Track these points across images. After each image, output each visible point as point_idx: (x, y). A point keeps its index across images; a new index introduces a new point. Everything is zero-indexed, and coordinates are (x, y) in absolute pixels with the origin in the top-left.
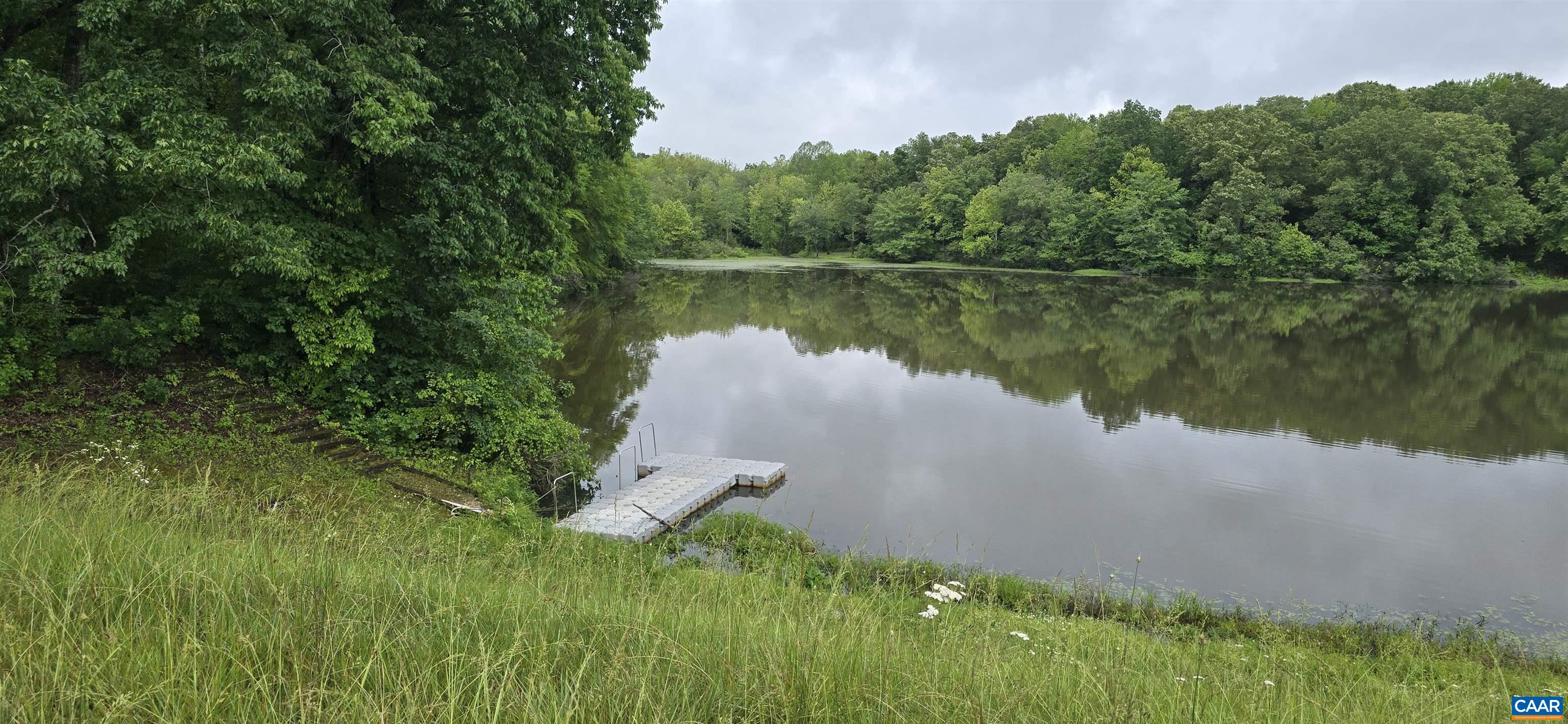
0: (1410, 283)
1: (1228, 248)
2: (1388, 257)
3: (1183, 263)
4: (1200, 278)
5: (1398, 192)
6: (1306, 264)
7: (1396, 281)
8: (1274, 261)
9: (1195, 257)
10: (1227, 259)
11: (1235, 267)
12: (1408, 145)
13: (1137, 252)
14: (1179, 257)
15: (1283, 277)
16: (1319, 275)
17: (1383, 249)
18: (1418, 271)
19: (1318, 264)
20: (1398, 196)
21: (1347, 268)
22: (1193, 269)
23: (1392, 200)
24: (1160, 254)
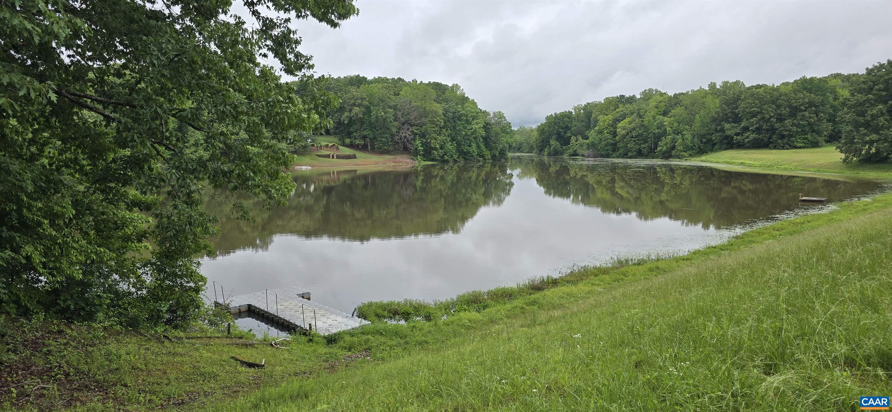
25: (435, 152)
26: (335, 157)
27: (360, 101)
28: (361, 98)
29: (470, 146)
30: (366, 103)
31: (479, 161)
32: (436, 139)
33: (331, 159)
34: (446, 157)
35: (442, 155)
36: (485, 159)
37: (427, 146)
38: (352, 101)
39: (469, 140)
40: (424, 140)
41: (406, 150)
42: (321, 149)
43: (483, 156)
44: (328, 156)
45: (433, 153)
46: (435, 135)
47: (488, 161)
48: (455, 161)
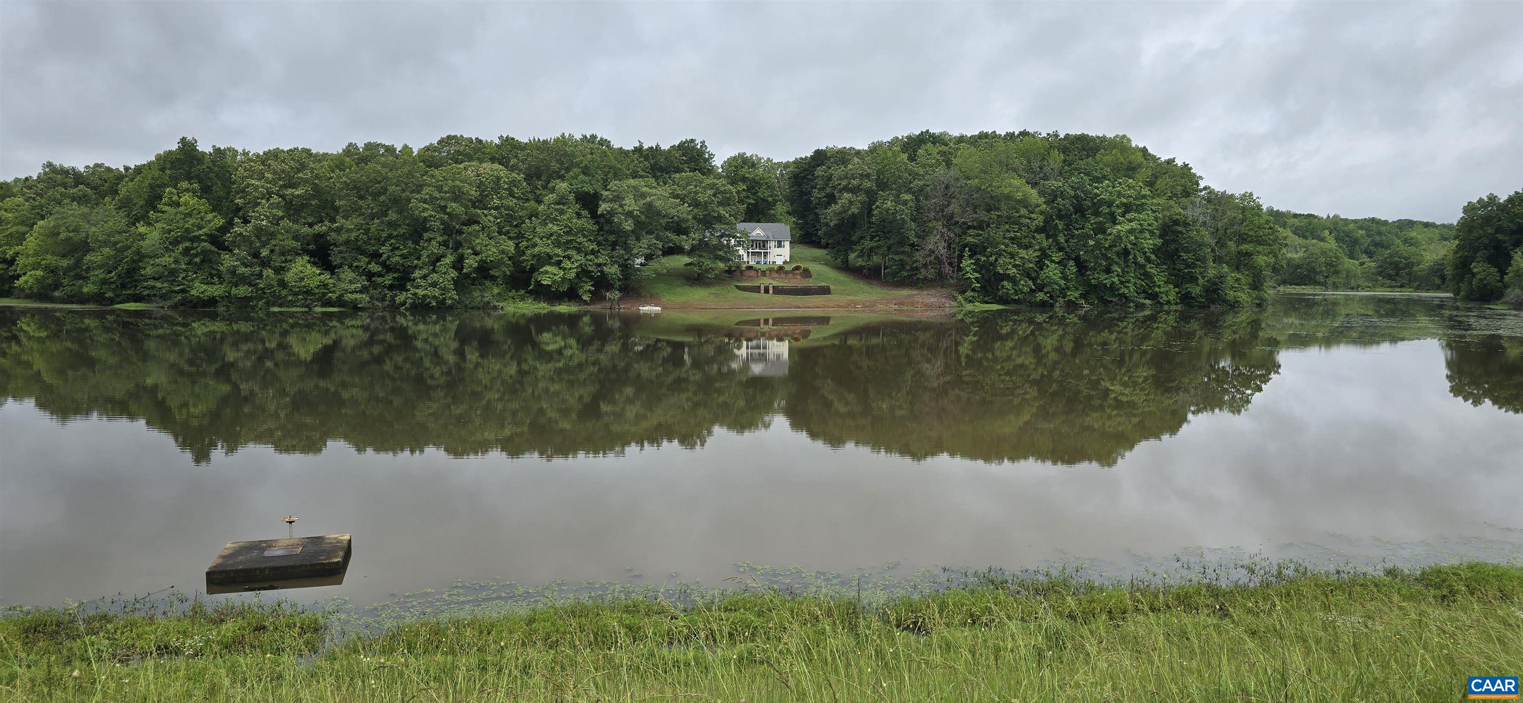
0: (406, 309)
1: (243, 280)
2: (391, 287)
3: (202, 295)
4: (221, 309)
5: (395, 230)
6: (314, 294)
7: (394, 308)
8: (284, 293)
9: (216, 290)
10: (242, 291)
11: (251, 299)
12: (391, 189)
13: (158, 285)
14: (199, 289)
15: (294, 306)
16: (324, 305)
17: (388, 280)
18: (412, 299)
19: (324, 294)
20: (395, 233)
21: (349, 297)
22: (212, 301)
23: (390, 237)
24: (182, 287)
25: (1005, 283)
26: (771, 291)
27: (855, 182)
28: (861, 175)
29: (1108, 271)
30: (867, 184)
31: (1140, 307)
32: (1012, 256)
33: (762, 295)
34: (1040, 296)
35: (1026, 289)
36: (1159, 302)
37: (988, 270)
38: (844, 183)
39: (1107, 259)
40: (983, 259)
41: (938, 281)
42: (765, 276)
43: (1154, 297)
44: (757, 289)
45: (1003, 286)
46: (1014, 248)
47: (1166, 307)
48: (1071, 306)
